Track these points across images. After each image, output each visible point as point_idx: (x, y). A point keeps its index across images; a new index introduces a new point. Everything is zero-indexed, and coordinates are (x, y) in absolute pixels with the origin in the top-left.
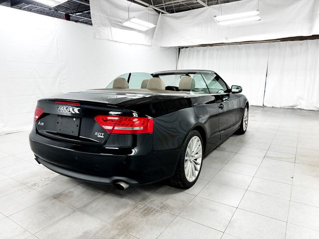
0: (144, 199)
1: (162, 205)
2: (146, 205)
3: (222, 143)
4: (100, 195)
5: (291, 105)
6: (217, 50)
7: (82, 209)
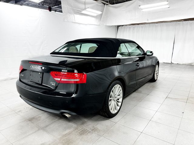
0: (83, 123)
1: (93, 129)
2: (83, 128)
3: (139, 88)
4: (57, 119)
5: (190, 62)
6: (142, 27)
7: (44, 129)
